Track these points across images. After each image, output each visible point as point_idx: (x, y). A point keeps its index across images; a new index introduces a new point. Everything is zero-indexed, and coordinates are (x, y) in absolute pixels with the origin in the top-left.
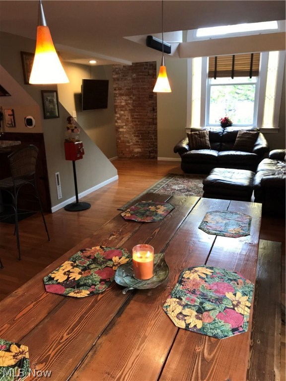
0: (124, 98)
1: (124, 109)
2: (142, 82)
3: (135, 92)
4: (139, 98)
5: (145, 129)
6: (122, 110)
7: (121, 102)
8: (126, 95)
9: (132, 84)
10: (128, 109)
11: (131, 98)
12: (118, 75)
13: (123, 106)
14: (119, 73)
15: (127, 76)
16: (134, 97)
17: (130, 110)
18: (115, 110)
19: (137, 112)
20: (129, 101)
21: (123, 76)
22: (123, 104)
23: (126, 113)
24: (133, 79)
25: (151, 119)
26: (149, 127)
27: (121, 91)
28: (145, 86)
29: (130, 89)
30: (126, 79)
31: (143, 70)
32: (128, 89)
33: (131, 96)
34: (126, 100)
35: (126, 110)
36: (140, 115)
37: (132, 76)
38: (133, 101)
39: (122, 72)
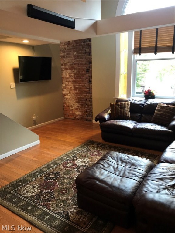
0: (69, 71)
1: (68, 80)
2: (82, 58)
3: (76, 66)
4: (79, 72)
5: (83, 97)
6: (67, 81)
7: (66, 75)
8: (70, 69)
9: (74, 60)
10: (71, 80)
11: (73, 72)
12: (64, 53)
13: (68, 78)
14: (65, 52)
15: (70, 54)
16: (75, 71)
17: (72, 81)
18: (62, 81)
19: (78, 83)
20: (72, 74)
21: (68, 54)
22: (68, 76)
23: (70, 83)
24: (75, 56)
25: (87, 89)
26: (86, 96)
27: (66, 66)
28: (83, 62)
29: (73, 64)
30: (69, 57)
31: (82, 49)
32: (71, 65)
33: (74, 70)
34: (70, 73)
35: (70, 81)
36: (80, 86)
37: (73, 54)
38: (75, 74)
39: (67, 51)
